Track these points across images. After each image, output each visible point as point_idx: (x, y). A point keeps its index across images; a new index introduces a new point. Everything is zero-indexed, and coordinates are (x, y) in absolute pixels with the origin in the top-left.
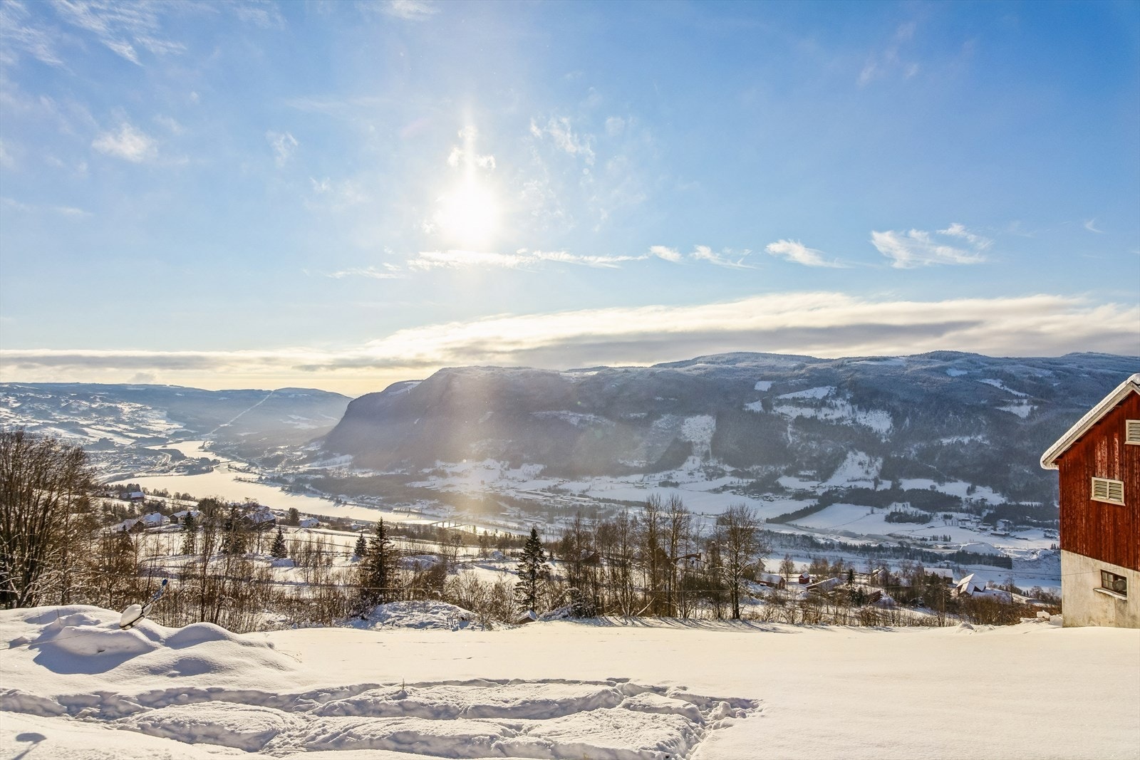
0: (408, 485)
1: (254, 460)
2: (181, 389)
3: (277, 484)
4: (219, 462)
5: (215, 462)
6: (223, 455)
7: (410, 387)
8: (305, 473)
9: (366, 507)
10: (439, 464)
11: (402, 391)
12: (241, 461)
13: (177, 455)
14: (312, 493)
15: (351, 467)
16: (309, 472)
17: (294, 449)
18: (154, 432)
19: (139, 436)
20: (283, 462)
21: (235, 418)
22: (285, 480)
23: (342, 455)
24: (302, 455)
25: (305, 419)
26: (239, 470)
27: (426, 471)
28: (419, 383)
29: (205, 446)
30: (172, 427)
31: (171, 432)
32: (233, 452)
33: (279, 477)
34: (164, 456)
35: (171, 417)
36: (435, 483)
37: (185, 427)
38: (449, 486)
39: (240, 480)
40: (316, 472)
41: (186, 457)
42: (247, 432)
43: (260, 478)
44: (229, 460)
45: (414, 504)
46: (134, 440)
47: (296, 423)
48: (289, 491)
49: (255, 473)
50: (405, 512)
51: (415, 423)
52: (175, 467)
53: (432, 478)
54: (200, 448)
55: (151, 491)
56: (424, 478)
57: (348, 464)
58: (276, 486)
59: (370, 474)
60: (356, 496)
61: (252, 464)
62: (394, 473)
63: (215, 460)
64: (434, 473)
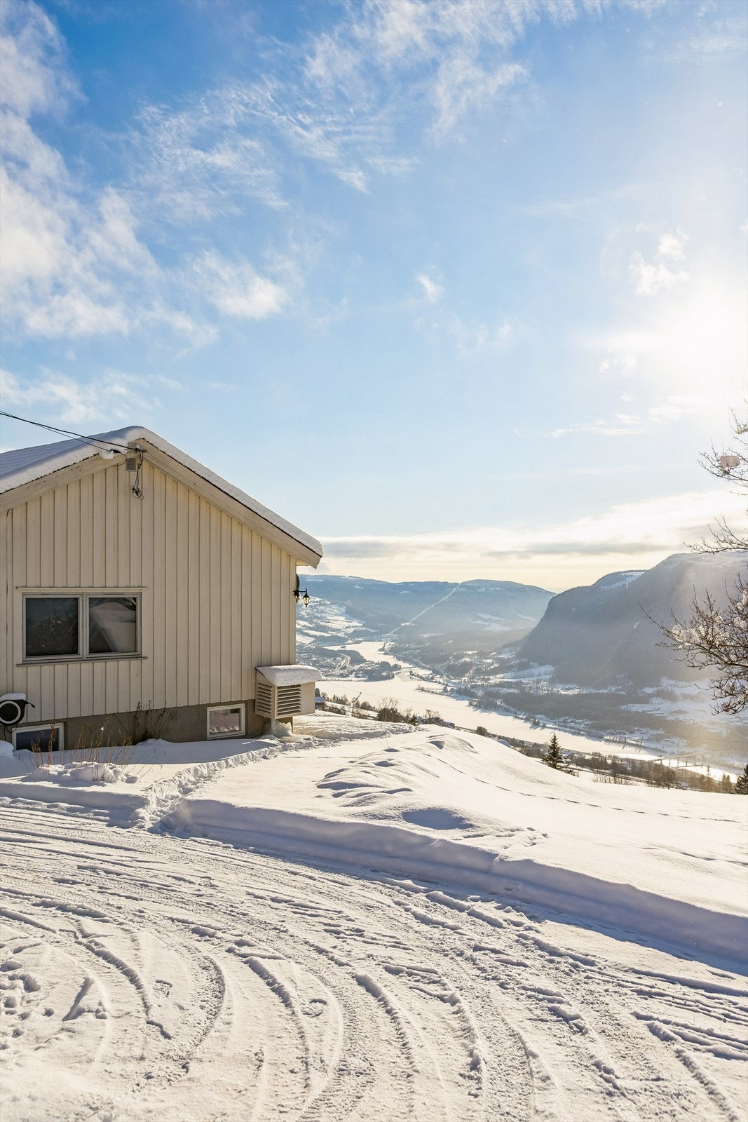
0: (624, 707)
1: (438, 667)
2: (361, 581)
3: (464, 697)
4: (400, 668)
5: (396, 667)
6: (405, 661)
7: (629, 580)
8: (496, 685)
9: (569, 732)
10: (665, 682)
11: (619, 584)
12: (424, 668)
13: (356, 658)
14: (505, 711)
15: (553, 682)
16: (501, 685)
17: (483, 655)
18: (333, 630)
19: (318, 634)
20: (471, 671)
21: (417, 617)
22: (474, 693)
23: (541, 664)
24: (492, 664)
25: (497, 618)
26: (421, 678)
27: (648, 690)
28: (640, 574)
29: (386, 647)
30: (351, 624)
31: (350, 631)
32: (416, 657)
33: (466, 689)
34: (343, 658)
35: (350, 614)
36: (660, 707)
37: (364, 626)
38: (680, 712)
39: (423, 690)
40: (509, 685)
41: (364, 661)
42: (431, 633)
43: (445, 689)
44: (411, 666)
45: (632, 732)
46: (313, 639)
47: (487, 623)
48: (478, 707)
49: (440, 683)
50: (619, 742)
51: (635, 627)
52: (354, 671)
53: (654, 700)
54: (380, 650)
55: (331, 697)
56: (645, 700)
57: (548, 677)
58: (463, 699)
59: (576, 691)
60: (558, 718)
61: (436, 672)
62: (606, 691)
63: (396, 665)
64: (659, 694)
